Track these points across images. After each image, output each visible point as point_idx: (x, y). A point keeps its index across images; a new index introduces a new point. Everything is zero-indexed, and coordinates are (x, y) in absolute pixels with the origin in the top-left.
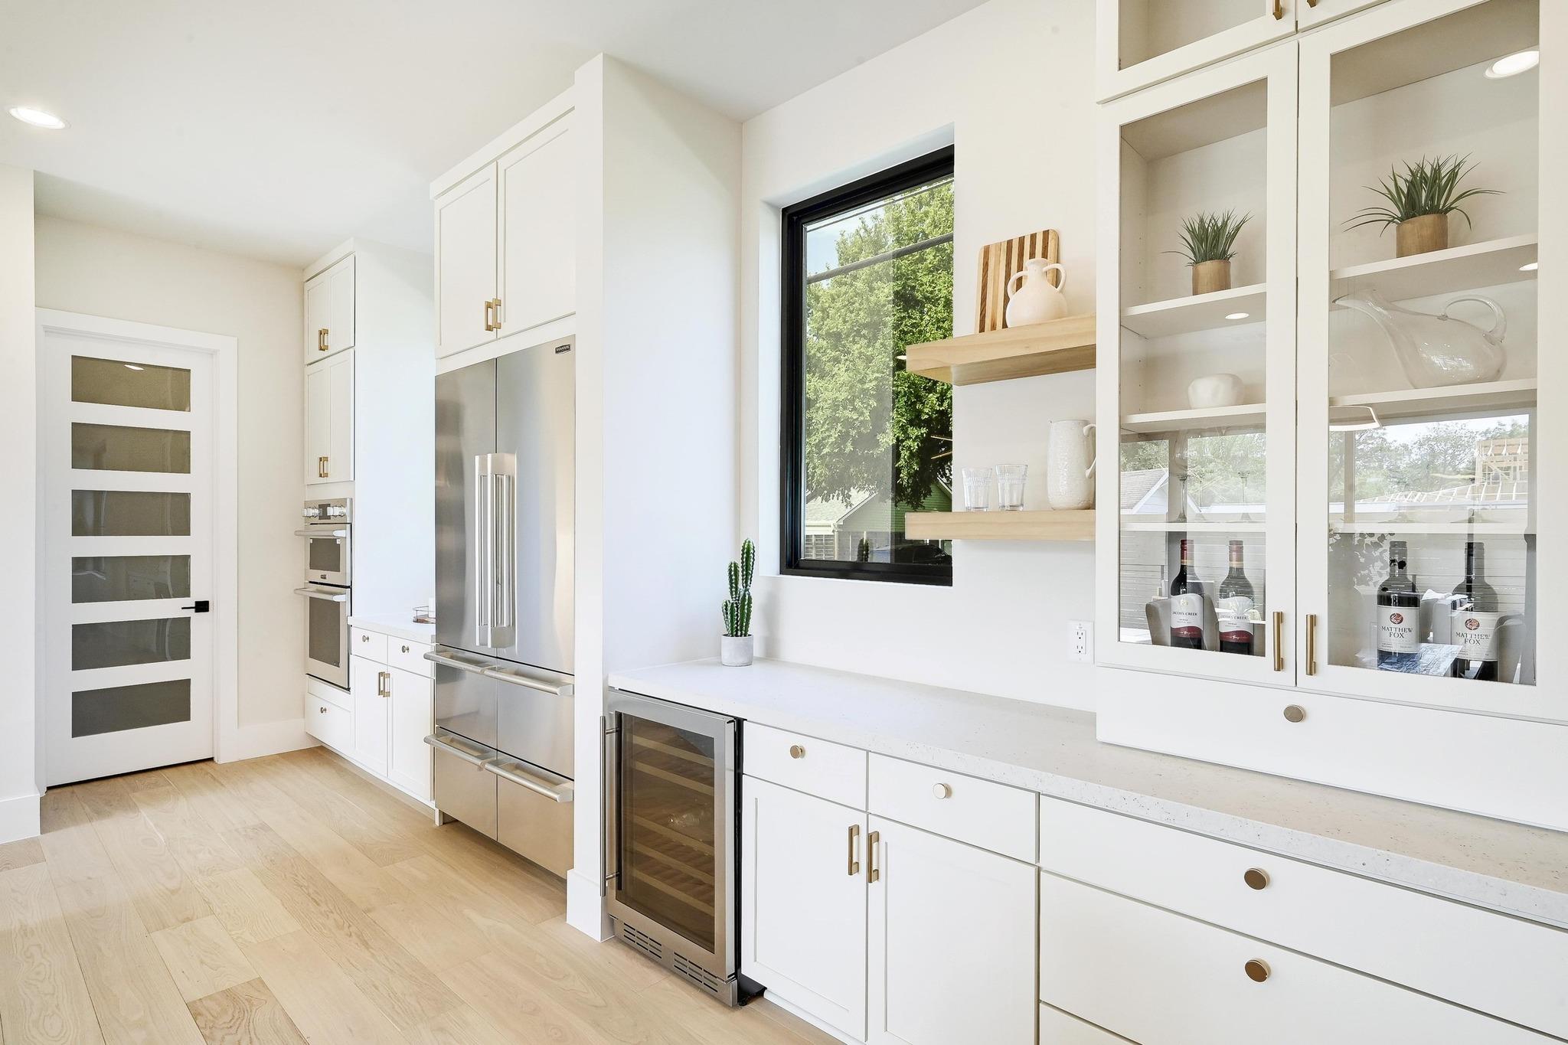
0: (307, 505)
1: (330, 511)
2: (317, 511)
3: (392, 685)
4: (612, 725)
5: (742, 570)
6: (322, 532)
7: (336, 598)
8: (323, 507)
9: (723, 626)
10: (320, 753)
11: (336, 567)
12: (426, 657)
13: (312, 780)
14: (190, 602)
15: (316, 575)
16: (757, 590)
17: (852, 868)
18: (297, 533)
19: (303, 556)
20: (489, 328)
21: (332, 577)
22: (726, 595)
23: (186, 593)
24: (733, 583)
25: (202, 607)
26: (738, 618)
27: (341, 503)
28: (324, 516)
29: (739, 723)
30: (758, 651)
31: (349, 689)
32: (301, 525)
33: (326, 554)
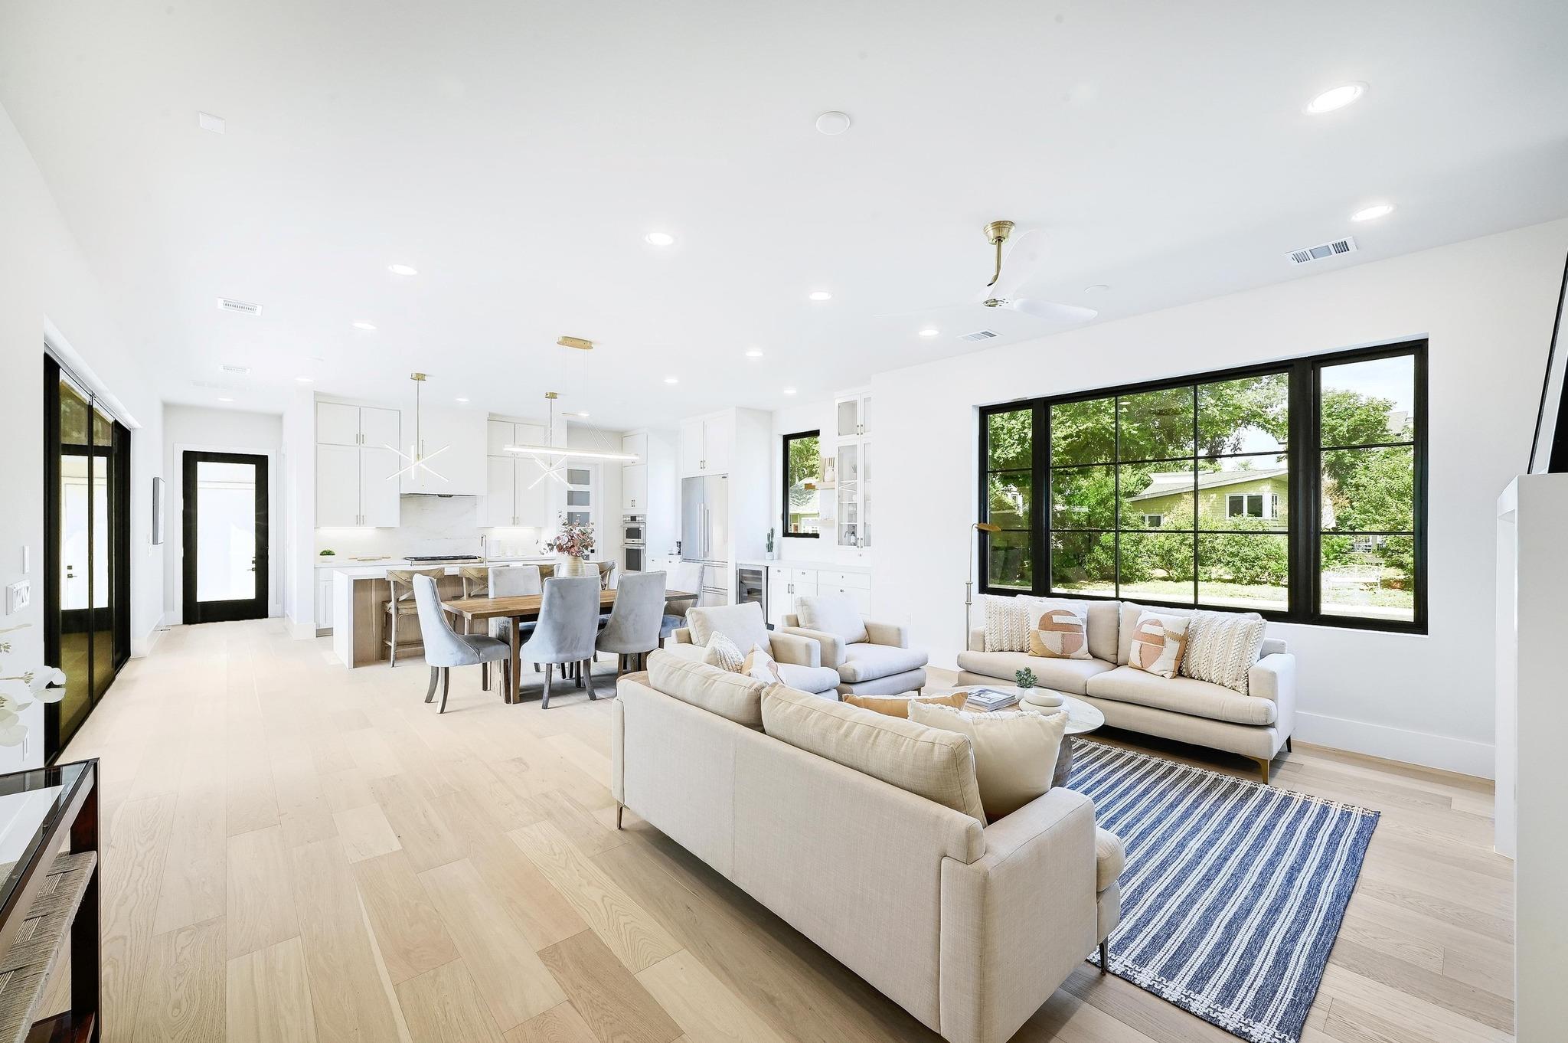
0: (624, 516)
1: (636, 519)
2: (631, 519)
4: (738, 570)
5: (771, 535)
6: (633, 526)
7: (638, 548)
8: (634, 518)
9: (766, 549)
11: (638, 538)
15: (630, 540)
16: (775, 540)
17: (789, 592)
18: (624, 527)
19: (622, 534)
20: (701, 468)
21: (636, 541)
22: (767, 542)
24: (769, 538)
25: (592, 551)
26: (770, 548)
27: (644, 516)
28: (634, 521)
29: (768, 570)
30: (776, 557)
32: (626, 524)
33: (633, 533)
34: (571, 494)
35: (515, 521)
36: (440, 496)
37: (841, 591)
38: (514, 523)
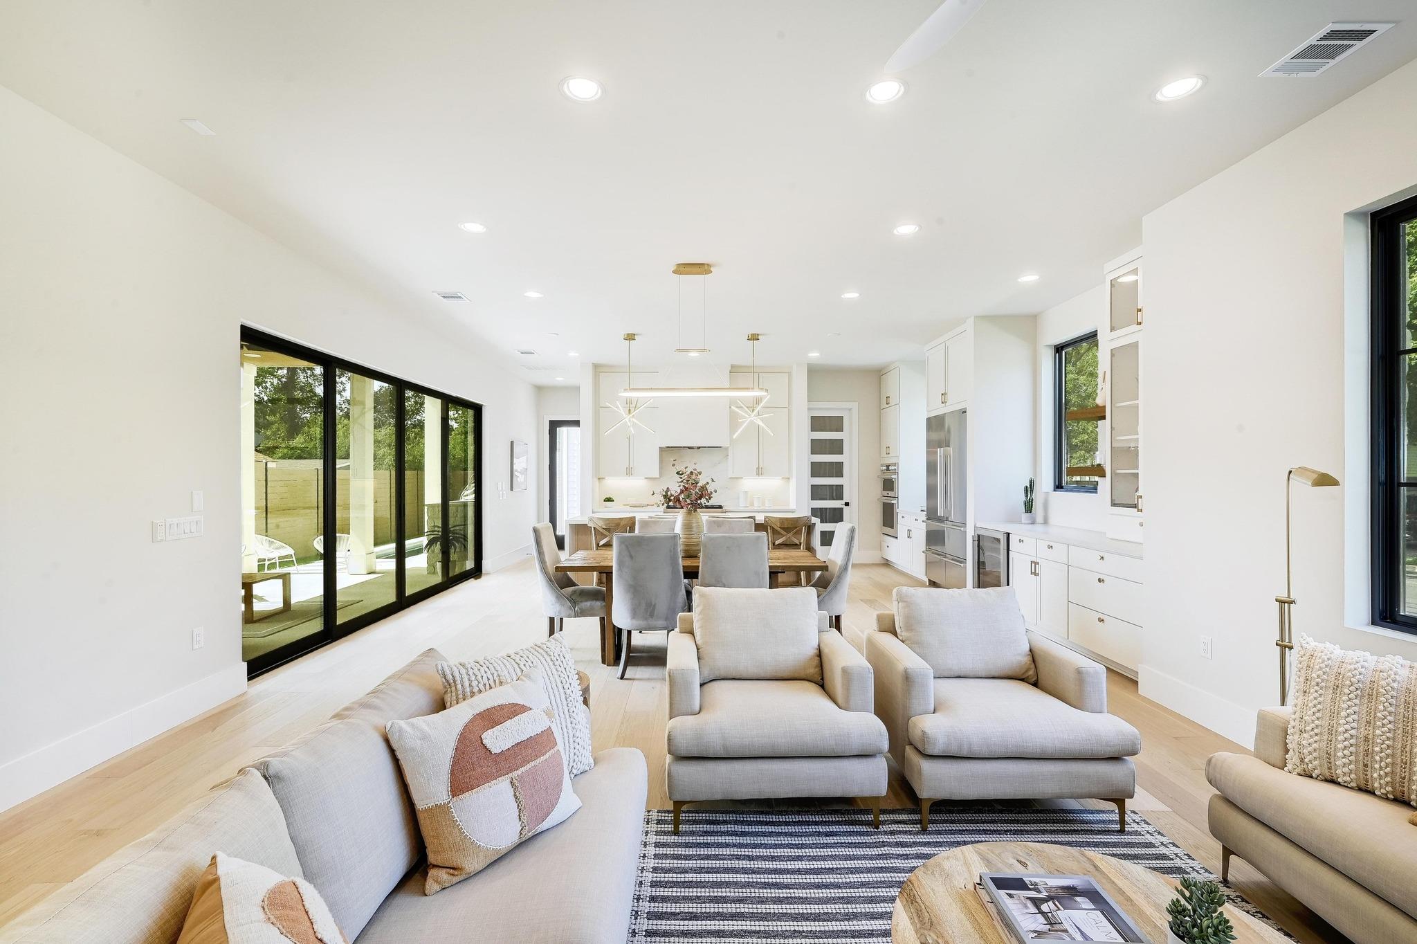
0: (882, 465)
1: (890, 468)
2: (885, 468)
3: (912, 534)
4: (976, 539)
5: (1030, 489)
6: (887, 476)
7: (893, 502)
8: (888, 467)
9: (1024, 510)
10: (887, 564)
11: (892, 489)
12: (923, 521)
13: (884, 571)
14: (843, 502)
15: (885, 493)
16: (1038, 497)
17: (1032, 573)
18: (878, 477)
19: (880, 486)
20: (943, 403)
21: (891, 494)
22: (1024, 499)
23: (842, 499)
24: (1026, 493)
25: (847, 504)
26: (1029, 506)
27: (894, 465)
28: (888, 469)
29: (1009, 534)
30: (1035, 518)
31: (897, 538)
32: (879, 474)
33: (889, 485)
34: (814, 442)
35: (759, 472)
36: (689, 448)
37: (1100, 580)
38: (758, 474)
